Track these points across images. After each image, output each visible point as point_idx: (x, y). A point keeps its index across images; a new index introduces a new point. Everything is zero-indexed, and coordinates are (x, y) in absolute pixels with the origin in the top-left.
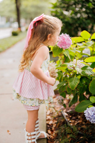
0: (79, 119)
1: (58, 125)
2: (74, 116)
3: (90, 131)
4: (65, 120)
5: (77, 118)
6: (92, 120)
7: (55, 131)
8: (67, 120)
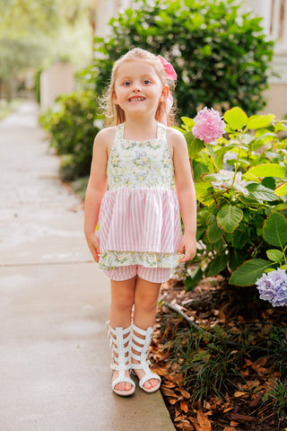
0: (217, 317)
1: (166, 332)
2: (204, 311)
3: (252, 338)
4: (185, 319)
5: (213, 315)
6: (276, 299)
7: (160, 346)
8: (188, 318)
